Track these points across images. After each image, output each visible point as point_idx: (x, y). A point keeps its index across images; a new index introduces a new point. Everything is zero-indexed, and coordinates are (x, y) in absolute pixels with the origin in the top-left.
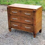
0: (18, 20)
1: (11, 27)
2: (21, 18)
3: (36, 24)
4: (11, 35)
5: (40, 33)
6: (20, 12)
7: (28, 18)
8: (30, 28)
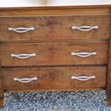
6: (49, 24)
8: (94, 77)
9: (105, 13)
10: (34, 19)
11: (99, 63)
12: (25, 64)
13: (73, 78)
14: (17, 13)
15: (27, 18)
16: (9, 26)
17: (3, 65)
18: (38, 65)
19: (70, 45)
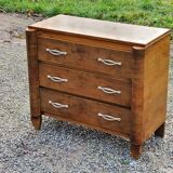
0: (71, 86)
1: (43, 113)
2: (81, 78)
3: (145, 105)
4: (41, 143)
5: (159, 139)
6: (79, 51)
7: (111, 81)
8: (119, 119)
9: (128, 50)
13: (100, 115)
15: (60, 42)
16: (48, 47)
17: (42, 85)
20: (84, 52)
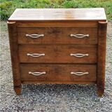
8: (87, 73)
10: (44, 28)
11: (90, 62)
12: (36, 62)
13: (72, 73)
14: (32, 24)
15: (39, 28)
16: (27, 33)
17: (22, 62)
18: (47, 62)
19: (70, 48)
20: (59, 32)
